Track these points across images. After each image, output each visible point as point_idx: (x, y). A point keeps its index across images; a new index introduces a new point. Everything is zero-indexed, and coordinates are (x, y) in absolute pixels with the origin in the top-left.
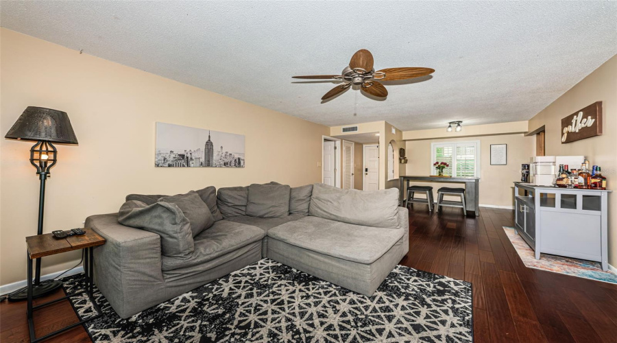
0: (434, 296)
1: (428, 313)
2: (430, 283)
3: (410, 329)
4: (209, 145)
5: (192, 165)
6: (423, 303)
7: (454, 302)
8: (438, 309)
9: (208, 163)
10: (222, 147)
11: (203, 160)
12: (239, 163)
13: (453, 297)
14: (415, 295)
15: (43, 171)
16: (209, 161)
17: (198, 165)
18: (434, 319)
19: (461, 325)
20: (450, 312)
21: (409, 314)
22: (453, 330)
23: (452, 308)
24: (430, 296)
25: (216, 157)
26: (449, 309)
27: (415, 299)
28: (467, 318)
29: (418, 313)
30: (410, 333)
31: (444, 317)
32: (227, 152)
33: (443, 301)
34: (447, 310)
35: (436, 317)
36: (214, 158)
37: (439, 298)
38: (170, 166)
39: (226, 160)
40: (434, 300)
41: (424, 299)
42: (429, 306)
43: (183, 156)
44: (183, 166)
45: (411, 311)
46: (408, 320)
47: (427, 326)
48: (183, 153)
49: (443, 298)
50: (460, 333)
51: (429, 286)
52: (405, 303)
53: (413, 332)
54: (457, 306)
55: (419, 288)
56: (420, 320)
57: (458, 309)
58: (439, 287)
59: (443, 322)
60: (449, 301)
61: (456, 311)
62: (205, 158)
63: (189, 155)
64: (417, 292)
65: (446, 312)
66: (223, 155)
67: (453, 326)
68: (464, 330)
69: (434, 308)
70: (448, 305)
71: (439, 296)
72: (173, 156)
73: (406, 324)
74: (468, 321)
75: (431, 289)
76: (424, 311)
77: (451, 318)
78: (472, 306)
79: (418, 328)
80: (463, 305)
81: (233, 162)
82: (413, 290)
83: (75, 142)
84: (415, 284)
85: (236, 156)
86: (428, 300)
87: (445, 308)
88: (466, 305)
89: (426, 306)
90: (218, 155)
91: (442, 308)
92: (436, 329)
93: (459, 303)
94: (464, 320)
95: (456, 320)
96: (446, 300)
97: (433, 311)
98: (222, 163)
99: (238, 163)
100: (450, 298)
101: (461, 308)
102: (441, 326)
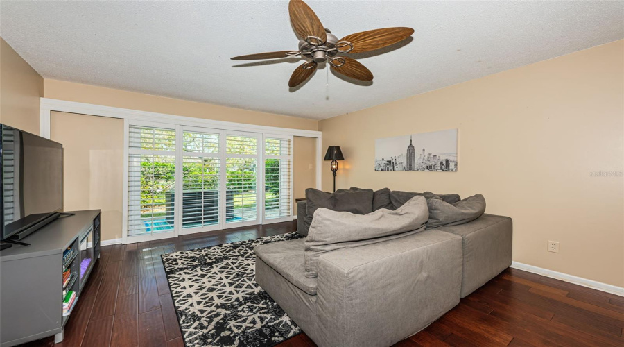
0: (222, 319)
1: (214, 302)
2: (240, 331)
3: (215, 287)
4: (411, 149)
5: (397, 169)
6: (223, 306)
7: (202, 327)
8: (209, 309)
9: (410, 167)
10: (424, 150)
11: (405, 164)
12: (448, 165)
13: (205, 331)
14: (237, 308)
15: (334, 172)
16: (410, 165)
17: (401, 169)
18: (207, 300)
19: (186, 309)
20: (199, 314)
21: (224, 293)
22: (190, 303)
23: (199, 319)
24: (226, 316)
25: (417, 161)
26: (202, 316)
27: (232, 305)
28: (184, 318)
29: (219, 297)
30: (213, 285)
31: (201, 307)
32: (430, 154)
33: (210, 320)
34: (202, 314)
35: (206, 303)
36: (416, 161)
37: (216, 320)
38: (382, 170)
39: (429, 164)
40: (218, 315)
41: (226, 310)
42: (217, 307)
43: (390, 162)
44: (391, 170)
45: (224, 295)
46: (220, 290)
47: (206, 294)
48: (390, 159)
49: (213, 323)
50: (184, 304)
51: (238, 327)
52: (235, 297)
53: (212, 287)
54: (197, 323)
55: (241, 316)
56: (214, 294)
57: (194, 321)
58: (227, 333)
59: (199, 303)
60: (206, 324)
61: (196, 318)
62: (407, 163)
63: (394, 161)
64: (238, 311)
65: (202, 311)
66: (426, 158)
67: (192, 305)
68: (183, 307)
69: (213, 308)
70: (204, 319)
71: (218, 323)
72: (384, 162)
73: (219, 287)
74: (182, 316)
75: (231, 325)
76: (217, 301)
77: (195, 309)
78: (183, 333)
79: (211, 290)
80: (191, 329)
81: (438, 165)
82: (242, 310)
83: (343, 159)
84: (250, 319)
85: (443, 158)
86: (223, 311)
87: (205, 314)
88: (189, 330)
89: (219, 305)
90: (420, 158)
91: (207, 312)
92: (201, 296)
93: (195, 328)
94: (186, 315)
95: (192, 310)
96: (210, 322)
97: (211, 305)
98: (425, 166)
99: (446, 166)
100: (207, 328)
101: (192, 325)
102: (199, 299)
